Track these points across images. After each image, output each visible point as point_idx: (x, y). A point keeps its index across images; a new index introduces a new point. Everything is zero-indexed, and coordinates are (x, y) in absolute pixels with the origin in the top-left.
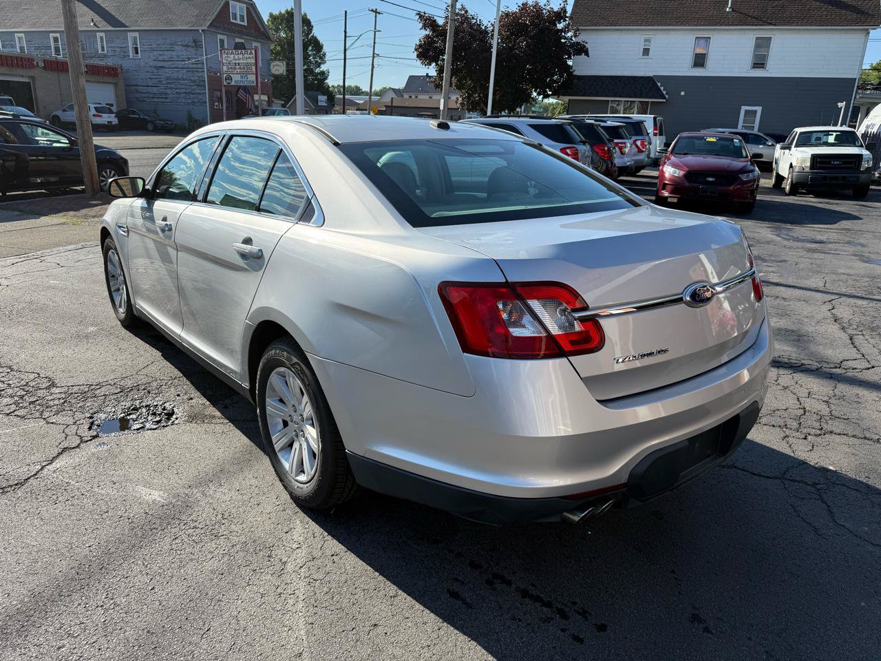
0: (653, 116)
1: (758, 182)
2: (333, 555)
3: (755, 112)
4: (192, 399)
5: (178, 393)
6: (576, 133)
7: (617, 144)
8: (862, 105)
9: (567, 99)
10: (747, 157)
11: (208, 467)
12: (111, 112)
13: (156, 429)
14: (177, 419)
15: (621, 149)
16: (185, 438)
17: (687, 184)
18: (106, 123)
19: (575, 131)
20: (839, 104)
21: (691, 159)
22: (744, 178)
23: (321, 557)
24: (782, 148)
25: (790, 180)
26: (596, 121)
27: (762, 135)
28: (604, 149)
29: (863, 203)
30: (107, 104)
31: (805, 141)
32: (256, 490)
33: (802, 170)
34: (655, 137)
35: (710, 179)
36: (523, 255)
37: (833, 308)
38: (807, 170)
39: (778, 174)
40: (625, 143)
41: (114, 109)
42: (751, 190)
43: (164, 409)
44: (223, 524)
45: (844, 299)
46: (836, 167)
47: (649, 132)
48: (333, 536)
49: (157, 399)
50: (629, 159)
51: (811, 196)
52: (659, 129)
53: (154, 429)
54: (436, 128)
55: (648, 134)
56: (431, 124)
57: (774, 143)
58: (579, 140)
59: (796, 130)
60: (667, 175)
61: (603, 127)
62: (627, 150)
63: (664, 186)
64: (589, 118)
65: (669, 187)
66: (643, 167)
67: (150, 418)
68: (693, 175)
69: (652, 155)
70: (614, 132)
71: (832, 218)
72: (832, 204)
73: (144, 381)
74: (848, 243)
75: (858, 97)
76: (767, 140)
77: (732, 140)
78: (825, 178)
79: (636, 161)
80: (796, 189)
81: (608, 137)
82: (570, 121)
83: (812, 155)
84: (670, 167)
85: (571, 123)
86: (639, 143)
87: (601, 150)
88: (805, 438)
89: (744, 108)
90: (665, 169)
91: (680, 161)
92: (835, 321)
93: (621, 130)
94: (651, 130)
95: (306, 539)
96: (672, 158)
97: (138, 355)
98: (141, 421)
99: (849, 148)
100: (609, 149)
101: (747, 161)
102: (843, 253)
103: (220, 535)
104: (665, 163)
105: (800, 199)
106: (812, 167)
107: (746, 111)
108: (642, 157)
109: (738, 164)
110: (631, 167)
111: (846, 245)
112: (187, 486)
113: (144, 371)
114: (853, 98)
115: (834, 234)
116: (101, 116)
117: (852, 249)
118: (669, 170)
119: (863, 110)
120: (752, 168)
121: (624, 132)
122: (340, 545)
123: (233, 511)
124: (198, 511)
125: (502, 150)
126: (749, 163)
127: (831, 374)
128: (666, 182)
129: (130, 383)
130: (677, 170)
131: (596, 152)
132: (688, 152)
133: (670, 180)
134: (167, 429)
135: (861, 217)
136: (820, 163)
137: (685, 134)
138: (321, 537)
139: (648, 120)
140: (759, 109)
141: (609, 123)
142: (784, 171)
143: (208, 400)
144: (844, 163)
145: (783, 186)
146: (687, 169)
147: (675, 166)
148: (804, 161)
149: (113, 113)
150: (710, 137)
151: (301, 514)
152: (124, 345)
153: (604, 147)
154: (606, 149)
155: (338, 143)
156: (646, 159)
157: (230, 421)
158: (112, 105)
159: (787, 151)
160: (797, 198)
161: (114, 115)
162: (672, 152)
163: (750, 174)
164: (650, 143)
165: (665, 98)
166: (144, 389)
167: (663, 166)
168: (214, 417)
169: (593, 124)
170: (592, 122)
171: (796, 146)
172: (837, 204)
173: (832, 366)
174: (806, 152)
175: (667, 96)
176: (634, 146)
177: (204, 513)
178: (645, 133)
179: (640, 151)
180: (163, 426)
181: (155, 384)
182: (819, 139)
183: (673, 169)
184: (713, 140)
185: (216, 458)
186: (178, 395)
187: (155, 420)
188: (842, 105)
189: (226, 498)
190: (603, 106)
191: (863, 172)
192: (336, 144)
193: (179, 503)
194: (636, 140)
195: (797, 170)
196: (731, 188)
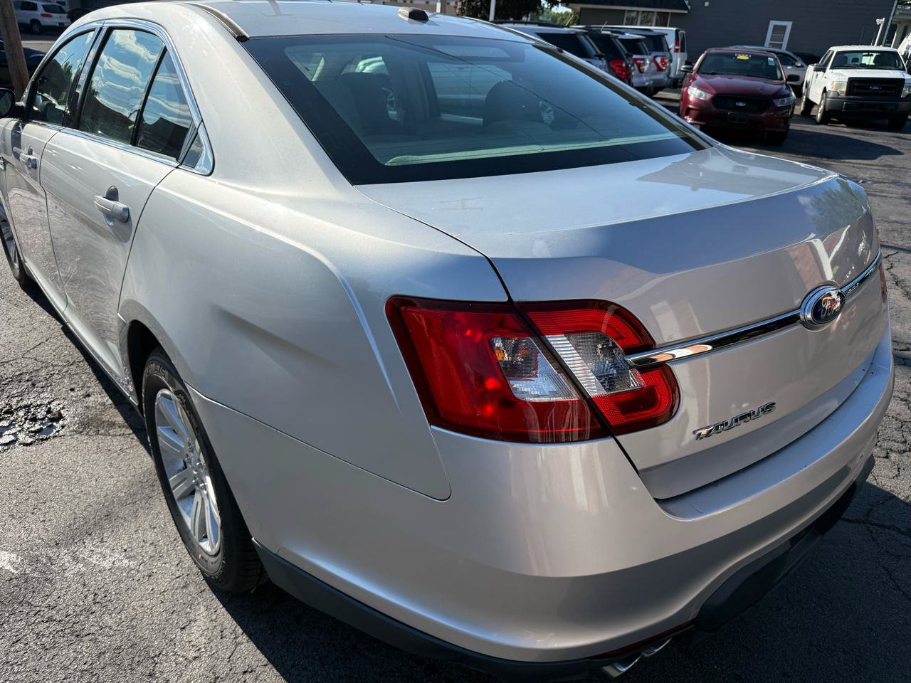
0: (675, 29)
1: (794, 108)
2: (245, 672)
3: (785, 27)
4: (89, 396)
5: (73, 386)
6: (592, 45)
7: (636, 60)
8: (899, 23)
9: (578, 7)
10: (782, 79)
11: (90, 509)
12: (62, 12)
13: (31, 444)
14: (63, 427)
15: (639, 65)
16: (66, 461)
17: (714, 109)
18: (58, 25)
19: (590, 43)
20: (878, 20)
21: (719, 80)
22: (778, 103)
23: (227, 674)
24: (816, 70)
25: (822, 107)
26: (612, 32)
27: (791, 54)
28: (622, 66)
29: (901, 135)
30: (58, 2)
31: (841, 62)
32: (150, 550)
33: (837, 96)
34: (675, 54)
35: (741, 104)
36: (540, 250)
37: (892, 267)
38: (843, 95)
39: (808, 100)
40: (643, 59)
41: (66, 8)
42: (784, 118)
43: (49, 411)
44: (93, 613)
45: (902, 254)
46: (875, 93)
47: (670, 47)
48: (250, 636)
49: (42, 396)
50: (648, 78)
51: (843, 125)
52: (682, 44)
53: (27, 445)
54: (407, 19)
55: (669, 50)
56: (400, 12)
57: (804, 64)
58: (595, 53)
59: (832, 49)
60: (691, 98)
61: (621, 40)
62: (646, 68)
63: (688, 111)
64: (606, 29)
65: (693, 113)
66: (661, 89)
67: (26, 426)
68: (722, 98)
69: (672, 75)
70: (633, 46)
71: (871, 152)
72: (868, 135)
73: (30, 368)
74: (894, 182)
75: (897, 13)
76: (796, 61)
77: (766, 58)
78: (862, 104)
79: (655, 81)
80: (828, 117)
81: (626, 52)
82: (584, 31)
83: (850, 79)
84: (695, 89)
85: (586, 33)
86: (658, 60)
87: (618, 66)
88: (887, 457)
89: (773, 23)
90: (689, 92)
91: (708, 83)
92: (897, 284)
93: (640, 44)
94: (672, 46)
95: (210, 640)
96: (698, 77)
97: (30, 328)
98: (13, 431)
99: (889, 71)
100: (627, 66)
101: (782, 84)
102: (890, 195)
103: (85, 632)
104: (690, 84)
105: (832, 128)
106: (849, 92)
107: (776, 27)
108: (661, 76)
109: (772, 86)
110: (650, 87)
111: (893, 186)
112: (53, 543)
113: (34, 353)
114: (892, 15)
115: (876, 172)
116: (51, 16)
117: (899, 190)
118: (694, 92)
119: (900, 29)
120: (788, 92)
121: (644, 46)
122: (258, 651)
123: (112, 588)
124: (61, 589)
125: (506, 55)
126: (784, 86)
127: (904, 359)
128: (691, 106)
129: (10, 371)
130: (703, 93)
131: (613, 69)
132: (715, 72)
133: (695, 104)
134: (47, 443)
135: (901, 151)
136: (858, 87)
137: (713, 50)
138: (233, 637)
139: (669, 32)
140: (789, 24)
141: (628, 36)
142: (815, 96)
143: (110, 397)
144: (883, 88)
145: (812, 113)
146: (714, 92)
147: (701, 87)
148: (840, 85)
149: (65, 13)
150: (742, 54)
151: (210, 595)
152: (16, 313)
153: (622, 63)
154: (624, 65)
155: (244, 36)
156: (666, 79)
157: (134, 432)
158: (64, 4)
159: (821, 73)
160: (829, 128)
161: (65, 15)
162: (698, 71)
163: (786, 100)
164: (671, 61)
165: (686, 9)
166: (28, 380)
167: (688, 86)
168: (113, 424)
169: (609, 35)
170: (609, 33)
171: (832, 68)
172: (872, 135)
173: (903, 347)
174: (842, 75)
175: (689, 7)
176: (653, 64)
177: (67, 594)
178: (666, 49)
179: (660, 70)
180: (42, 440)
181: (43, 373)
182: (856, 60)
183: (699, 91)
184: (745, 57)
185: (103, 494)
186: (72, 390)
187: (33, 429)
188: (880, 21)
189: (106, 564)
190: (618, 17)
191: (904, 100)
192: (241, 39)
193: (36, 575)
194: (655, 57)
195: (831, 95)
196: (764, 115)
